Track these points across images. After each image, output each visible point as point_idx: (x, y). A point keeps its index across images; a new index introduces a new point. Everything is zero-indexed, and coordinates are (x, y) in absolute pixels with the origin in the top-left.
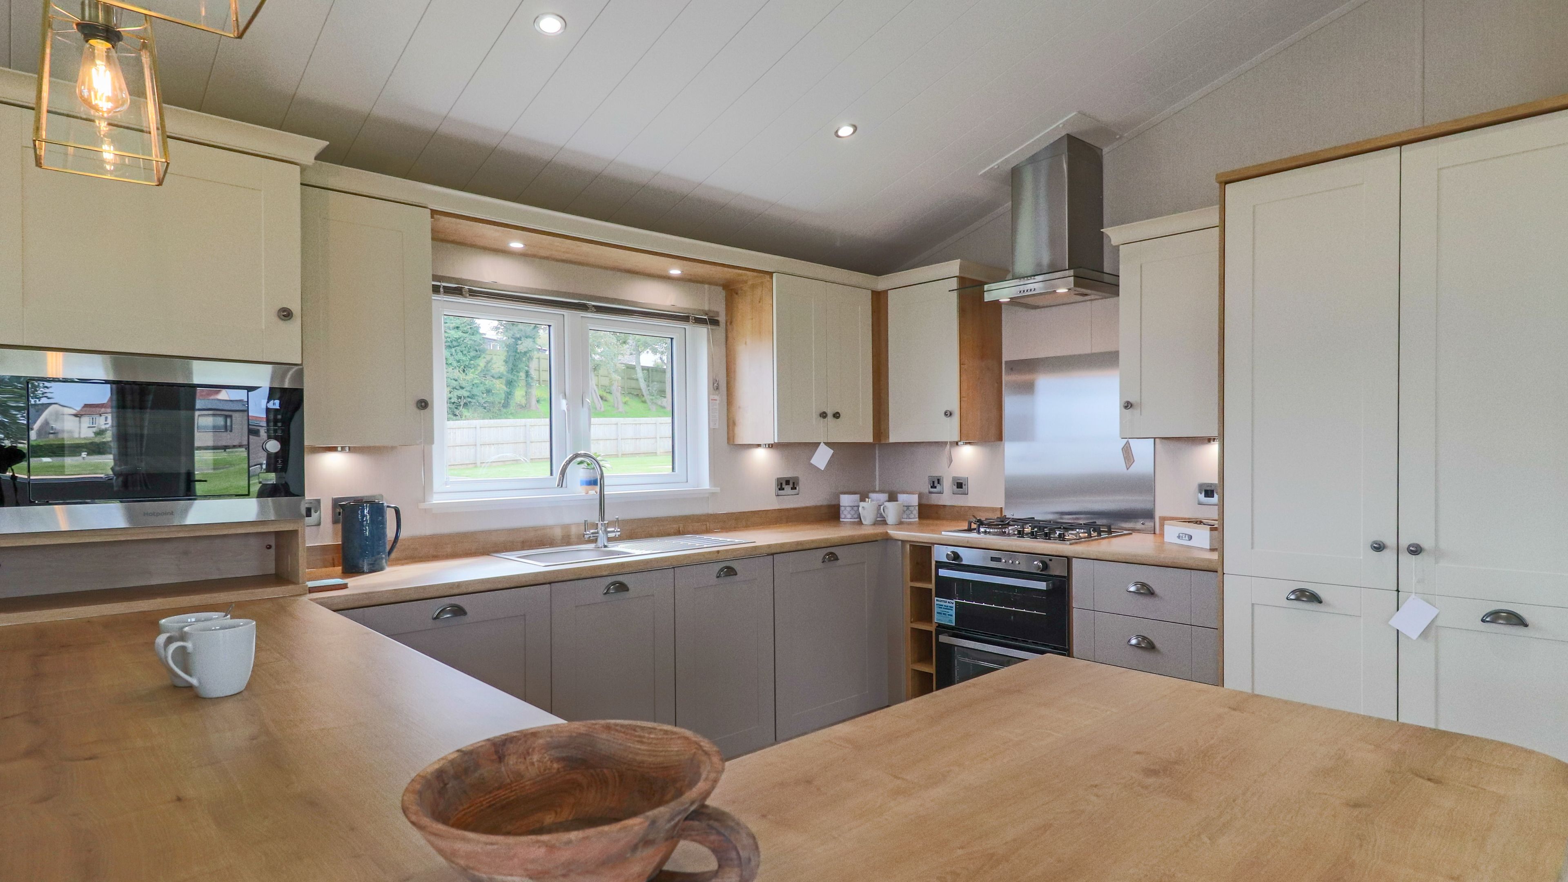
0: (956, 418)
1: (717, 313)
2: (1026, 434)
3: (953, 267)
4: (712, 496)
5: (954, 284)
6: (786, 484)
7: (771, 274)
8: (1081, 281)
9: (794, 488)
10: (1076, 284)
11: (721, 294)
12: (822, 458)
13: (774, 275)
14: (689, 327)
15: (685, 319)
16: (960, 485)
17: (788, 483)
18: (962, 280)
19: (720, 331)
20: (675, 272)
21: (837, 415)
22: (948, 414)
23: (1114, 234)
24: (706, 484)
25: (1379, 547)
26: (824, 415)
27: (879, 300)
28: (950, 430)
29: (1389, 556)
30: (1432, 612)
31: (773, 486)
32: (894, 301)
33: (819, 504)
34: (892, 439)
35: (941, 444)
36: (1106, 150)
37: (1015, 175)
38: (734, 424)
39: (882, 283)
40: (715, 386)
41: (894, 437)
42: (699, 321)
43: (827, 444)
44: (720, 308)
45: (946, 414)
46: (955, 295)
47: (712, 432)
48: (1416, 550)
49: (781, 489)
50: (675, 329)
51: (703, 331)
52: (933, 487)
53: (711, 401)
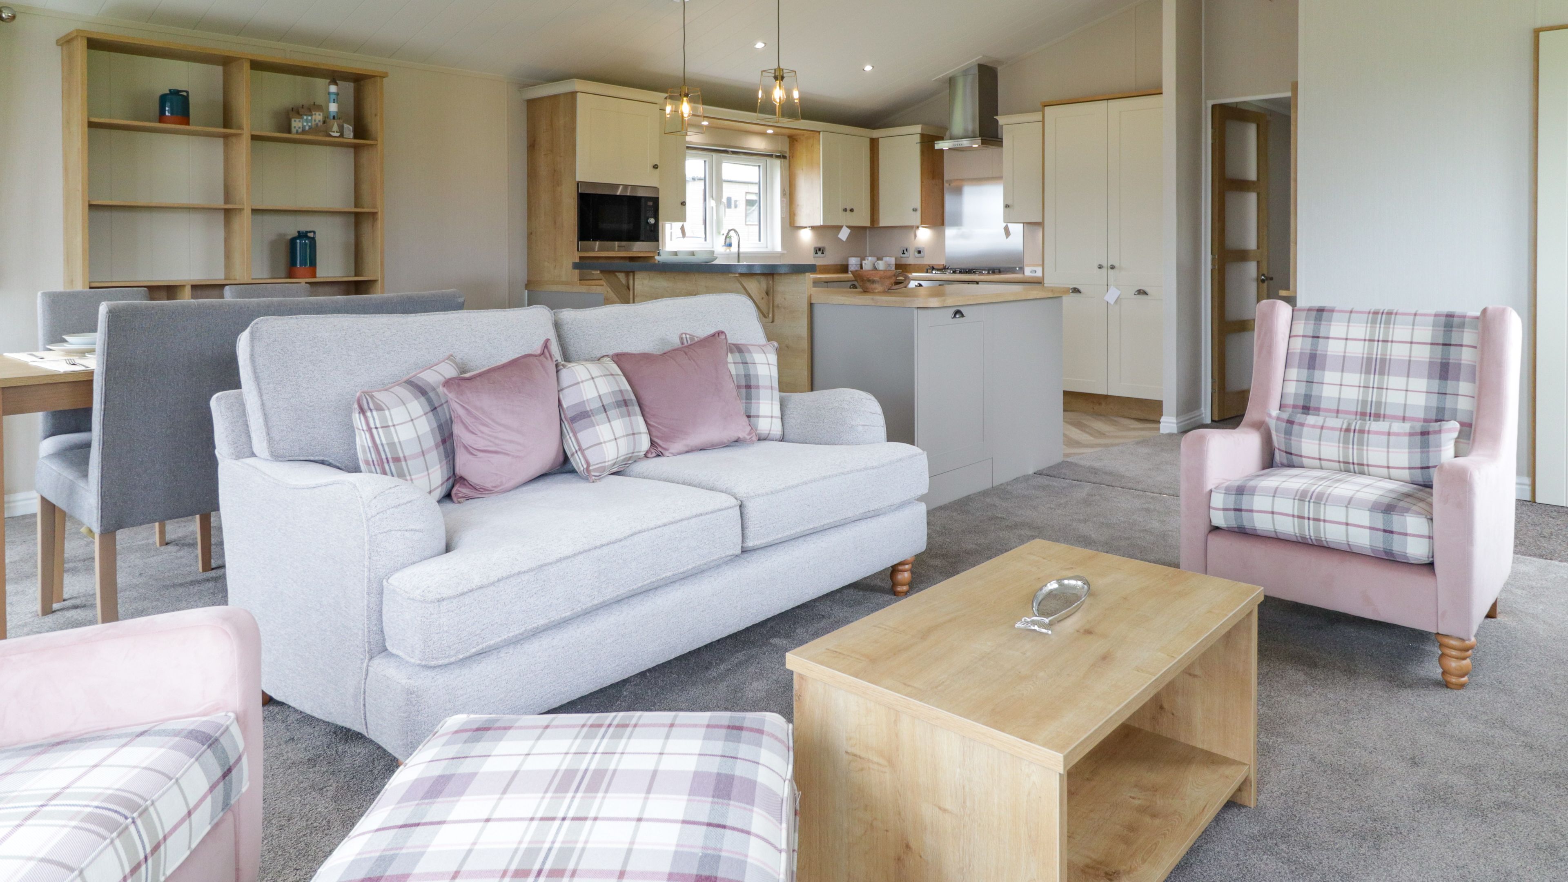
0: (919, 213)
1: (786, 152)
2: (957, 222)
3: (918, 129)
4: (781, 255)
5: (918, 138)
6: (819, 250)
7: (819, 132)
8: (985, 142)
9: (823, 253)
10: (982, 143)
11: (787, 140)
12: (844, 234)
13: (821, 133)
14: (769, 160)
15: (771, 156)
16: (919, 252)
17: (820, 250)
18: (923, 136)
19: (787, 161)
20: (770, 131)
21: (852, 210)
22: (915, 210)
23: (1002, 120)
24: (778, 248)
25: (1100, 267)
26: (845, 210)
27: (874, 144)
28: (915, 218)
29: (1104, 270)
30: (1118, 292)
31: (813, 251)
32: (882, 144)
33: (836, 263)
34: (881, 225)
35: (911, 227)
36: (999, 69)
37: (951, 81)
38: (794, 215)
39: (875, 134)
40: (783, 194)
41: (882, 223)
42: (778, 157)
43: (848, 227)
44: (786, 148)
45: (913, 210)
46: (919, 145)
47: (782, 219)
48: (1113, 267)
49: (816, 253)
50: (762, 161)
51: (778, 162)
52: (903, 253)
53: (782, 202)
